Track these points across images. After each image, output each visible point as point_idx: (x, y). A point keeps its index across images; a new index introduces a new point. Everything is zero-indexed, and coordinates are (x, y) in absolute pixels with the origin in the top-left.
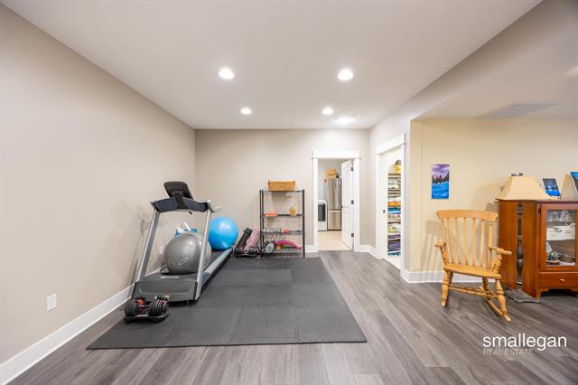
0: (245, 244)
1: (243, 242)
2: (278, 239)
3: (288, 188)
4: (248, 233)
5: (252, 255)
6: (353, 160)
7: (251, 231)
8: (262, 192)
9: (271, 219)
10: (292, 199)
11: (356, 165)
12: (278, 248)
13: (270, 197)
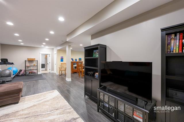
0: (20, 73)
1: (19, 72)
2: (30, 71)
3: (33, 60)
4: (21, 71)
5: (22, 75)
6: (50, 54)
7: (22, 70)
8: (25, 61)
9: (28, 67)
10: (34, 62)
11: (50, 55)
12: (30, 73)
13: (28, 62)
